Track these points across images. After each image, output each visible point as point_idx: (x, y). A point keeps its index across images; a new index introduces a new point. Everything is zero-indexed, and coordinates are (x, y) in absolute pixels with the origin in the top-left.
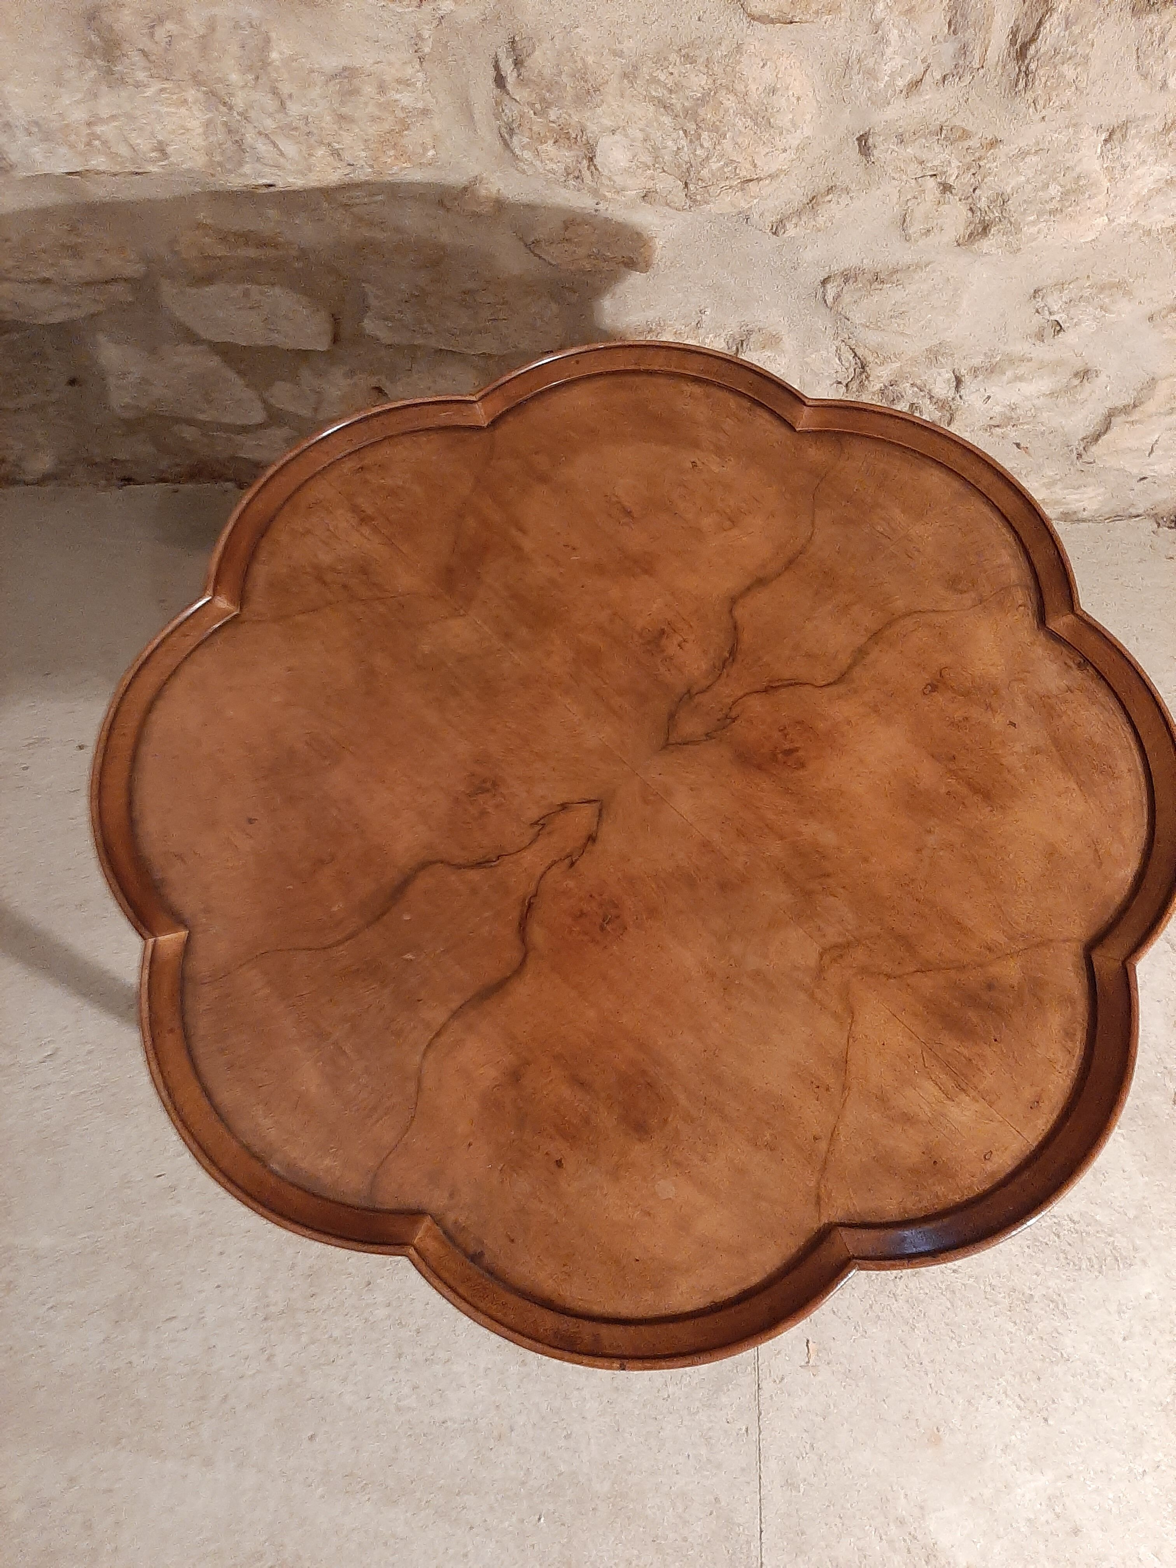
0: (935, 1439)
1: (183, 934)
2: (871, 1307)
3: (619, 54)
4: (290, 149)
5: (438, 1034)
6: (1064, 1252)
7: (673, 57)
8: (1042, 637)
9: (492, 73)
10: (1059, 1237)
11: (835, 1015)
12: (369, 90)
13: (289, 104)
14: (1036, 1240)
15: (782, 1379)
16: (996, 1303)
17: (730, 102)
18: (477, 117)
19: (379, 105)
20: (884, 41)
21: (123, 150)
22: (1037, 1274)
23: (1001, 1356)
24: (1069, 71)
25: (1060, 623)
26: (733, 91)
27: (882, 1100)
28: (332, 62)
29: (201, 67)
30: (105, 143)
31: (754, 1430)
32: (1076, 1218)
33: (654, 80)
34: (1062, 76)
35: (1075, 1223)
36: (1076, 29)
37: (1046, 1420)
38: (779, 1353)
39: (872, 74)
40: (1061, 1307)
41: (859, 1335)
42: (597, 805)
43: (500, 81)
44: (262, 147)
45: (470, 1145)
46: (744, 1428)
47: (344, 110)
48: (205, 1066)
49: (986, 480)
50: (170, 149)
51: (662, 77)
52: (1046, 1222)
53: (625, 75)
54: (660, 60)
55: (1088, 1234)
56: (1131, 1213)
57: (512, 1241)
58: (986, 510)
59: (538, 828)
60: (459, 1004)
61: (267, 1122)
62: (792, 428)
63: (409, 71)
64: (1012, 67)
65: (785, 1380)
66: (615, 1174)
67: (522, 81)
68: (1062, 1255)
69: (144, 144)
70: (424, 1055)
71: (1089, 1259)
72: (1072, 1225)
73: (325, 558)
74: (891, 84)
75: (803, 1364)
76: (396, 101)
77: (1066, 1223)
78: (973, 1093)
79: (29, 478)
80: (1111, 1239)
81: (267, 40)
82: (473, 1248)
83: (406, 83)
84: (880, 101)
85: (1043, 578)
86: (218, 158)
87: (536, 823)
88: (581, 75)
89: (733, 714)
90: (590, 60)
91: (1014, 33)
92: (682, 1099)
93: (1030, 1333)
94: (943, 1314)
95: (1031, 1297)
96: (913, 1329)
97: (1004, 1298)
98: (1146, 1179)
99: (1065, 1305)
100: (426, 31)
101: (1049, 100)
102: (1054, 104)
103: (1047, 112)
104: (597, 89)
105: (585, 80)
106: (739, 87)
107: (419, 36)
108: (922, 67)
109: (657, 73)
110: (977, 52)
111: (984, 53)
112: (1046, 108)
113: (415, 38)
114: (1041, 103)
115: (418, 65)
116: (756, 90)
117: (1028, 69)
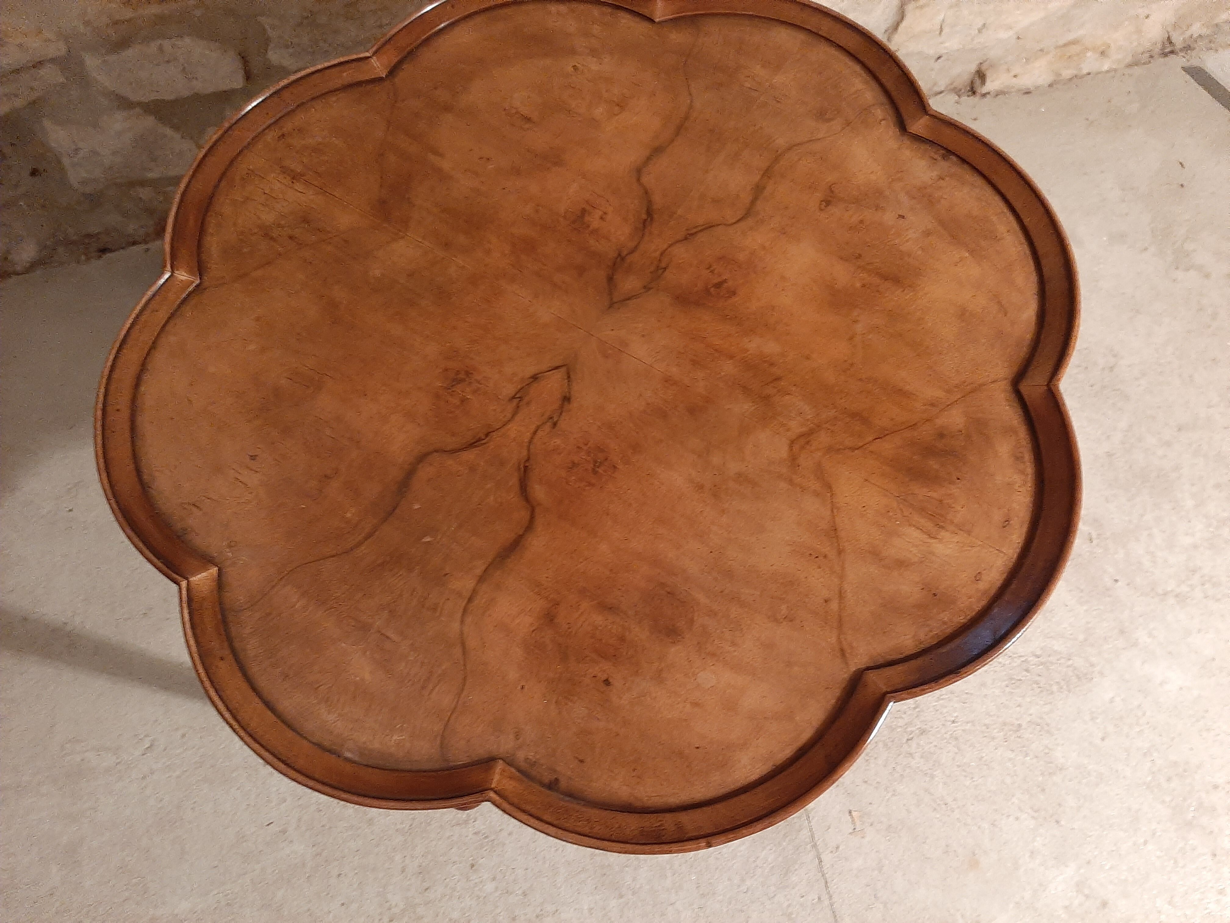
0: (974, 864)
1: (214, 570)
5: (470, 600)
6: (1037, 683)
8: (907, 142)
11: (817, 494)
15: (838, 848)
16: (993, 738)
22: (1020, 706)
23: (1008, 780)
25: (919, 126)
27: (875, 554)
31: (825, 897)
37: (1057, 822)
38: (828, 827)
40: (1046, 728)
41: (890, 794)
42: (563, 370)
45: (523, 688)
46: (816, 897)
48: (262, 682)
49: (826, 27)
57: (582, 761)
58: (833, 51)
59: (516, 401)
60: (483, 568)
61: (331, 717)
62: (651, 21)
65: (840, 849)
66: (659, 678)
68: (1035, 686)
70: (462, 622)
71: (1058, 683)
73: (268, 218)
75: (851, 831)
78: (952, 528)
79: (18, 268)
82: (547, 777)
85: (894, 94)
87: (514, 397)
89: (663, 265)
92: (702, 598)
93: (1027, 755)
94: (953, 759)
95: (1020, 726)
96: (932, 777)
97: (998, 732)
98: (1085, 608)
99: (1048, 725)
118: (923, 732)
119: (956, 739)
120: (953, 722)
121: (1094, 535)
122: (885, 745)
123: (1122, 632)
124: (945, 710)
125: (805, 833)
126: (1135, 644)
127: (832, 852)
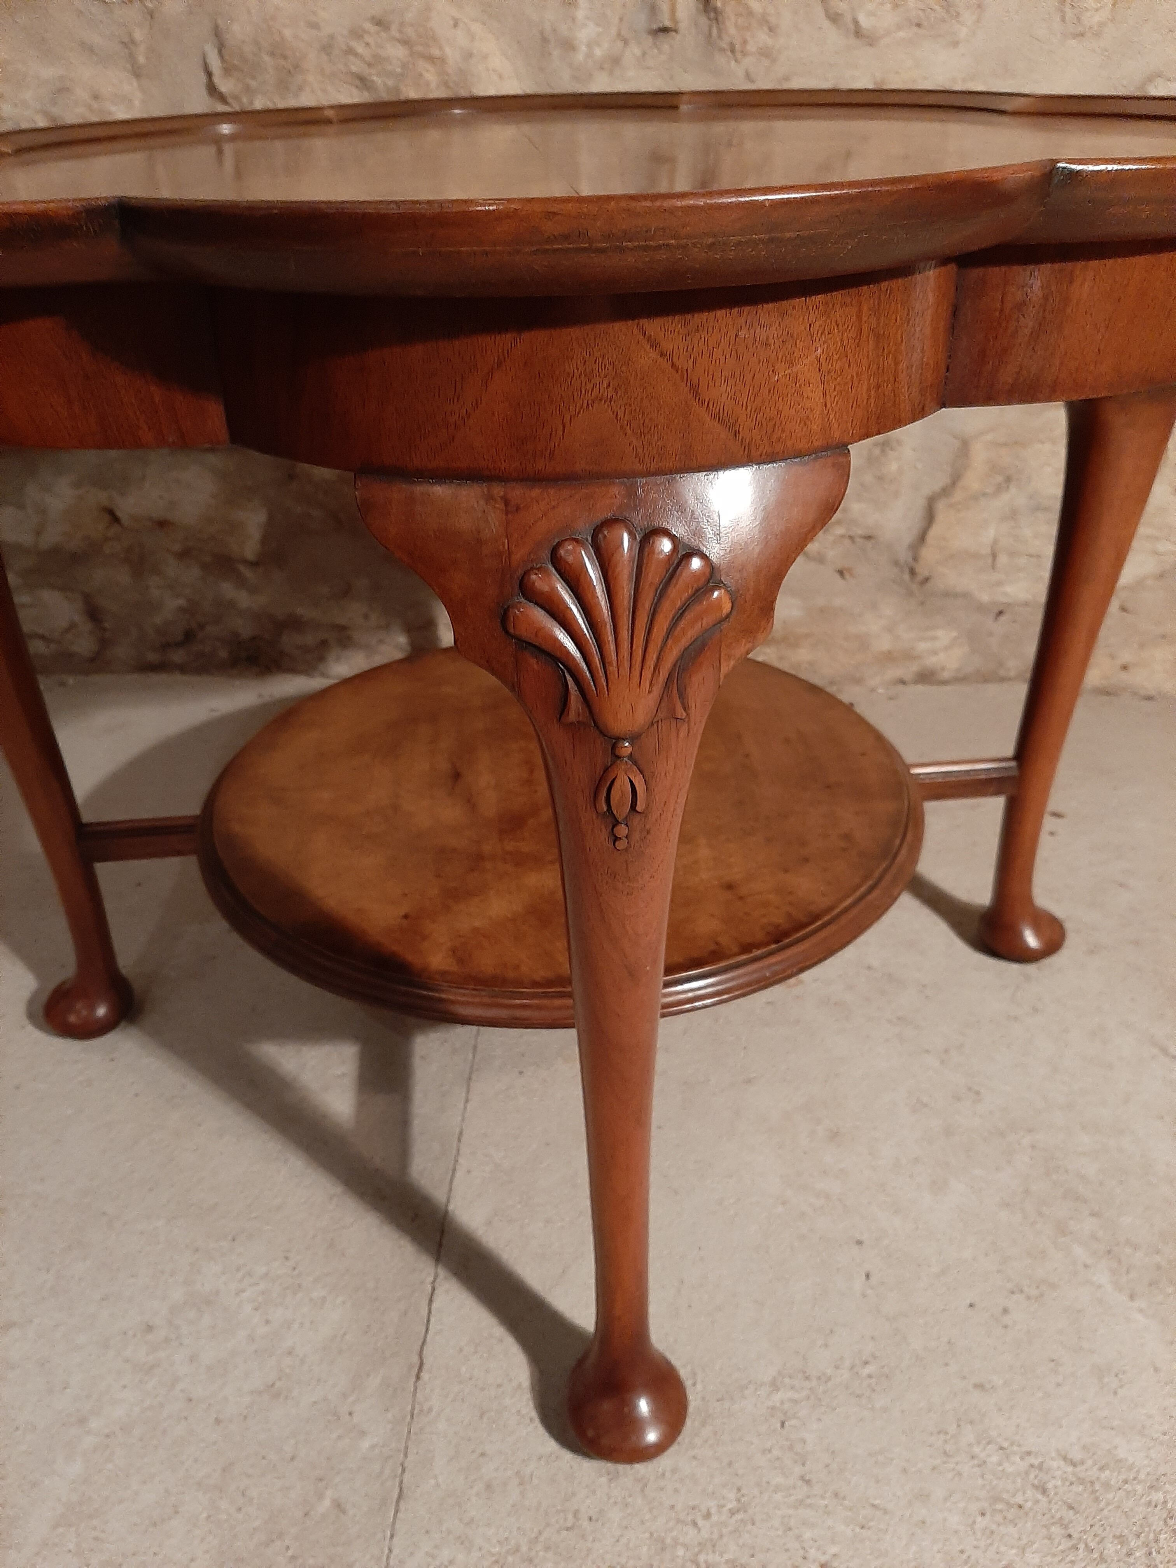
3: (315, 26)
6: (1062, 1523)
7: (368, 26)
9: (203, 78)
10: (1044, 1491)
12: (81, 93)
14: (997, 1499)
19: (92, 111)
26: (431, 59)
32: (1076, 1454)
33: (350, 51)
34: (750, 13)
35: (1074, 1465)
39: (569, 46)
43: (213, 90)
51: (360, 50)
52: (1013, 1463)
53: (324, 48)
54: (357, 33)
55: (1107, 1485)
63: (127, 88)
64: (703, 20)
67: (228, 71)
71: (1121, 1539)
72: (1070, 1469)
74: (589, 55)
77: (1057, 1464)
80: (1158, 1496)
83: (123, 99)
88: (279, 50)
90: (287, 33)
100: (138, 35)
101: (745, 42)
102: (751, 47)
103: (748, 61)
104: (297, 67)
105: (285, 57)
106: (436, 52)
107: (133, 41)
108: (620, 44)
109: (354, 44)
110: (665, 7)
111: (673, 11)
112: (744, 53)
113: (129, 44)
114: (738, 47)
115: (135, 84)
116: (452, 55)
117: (715, 10)
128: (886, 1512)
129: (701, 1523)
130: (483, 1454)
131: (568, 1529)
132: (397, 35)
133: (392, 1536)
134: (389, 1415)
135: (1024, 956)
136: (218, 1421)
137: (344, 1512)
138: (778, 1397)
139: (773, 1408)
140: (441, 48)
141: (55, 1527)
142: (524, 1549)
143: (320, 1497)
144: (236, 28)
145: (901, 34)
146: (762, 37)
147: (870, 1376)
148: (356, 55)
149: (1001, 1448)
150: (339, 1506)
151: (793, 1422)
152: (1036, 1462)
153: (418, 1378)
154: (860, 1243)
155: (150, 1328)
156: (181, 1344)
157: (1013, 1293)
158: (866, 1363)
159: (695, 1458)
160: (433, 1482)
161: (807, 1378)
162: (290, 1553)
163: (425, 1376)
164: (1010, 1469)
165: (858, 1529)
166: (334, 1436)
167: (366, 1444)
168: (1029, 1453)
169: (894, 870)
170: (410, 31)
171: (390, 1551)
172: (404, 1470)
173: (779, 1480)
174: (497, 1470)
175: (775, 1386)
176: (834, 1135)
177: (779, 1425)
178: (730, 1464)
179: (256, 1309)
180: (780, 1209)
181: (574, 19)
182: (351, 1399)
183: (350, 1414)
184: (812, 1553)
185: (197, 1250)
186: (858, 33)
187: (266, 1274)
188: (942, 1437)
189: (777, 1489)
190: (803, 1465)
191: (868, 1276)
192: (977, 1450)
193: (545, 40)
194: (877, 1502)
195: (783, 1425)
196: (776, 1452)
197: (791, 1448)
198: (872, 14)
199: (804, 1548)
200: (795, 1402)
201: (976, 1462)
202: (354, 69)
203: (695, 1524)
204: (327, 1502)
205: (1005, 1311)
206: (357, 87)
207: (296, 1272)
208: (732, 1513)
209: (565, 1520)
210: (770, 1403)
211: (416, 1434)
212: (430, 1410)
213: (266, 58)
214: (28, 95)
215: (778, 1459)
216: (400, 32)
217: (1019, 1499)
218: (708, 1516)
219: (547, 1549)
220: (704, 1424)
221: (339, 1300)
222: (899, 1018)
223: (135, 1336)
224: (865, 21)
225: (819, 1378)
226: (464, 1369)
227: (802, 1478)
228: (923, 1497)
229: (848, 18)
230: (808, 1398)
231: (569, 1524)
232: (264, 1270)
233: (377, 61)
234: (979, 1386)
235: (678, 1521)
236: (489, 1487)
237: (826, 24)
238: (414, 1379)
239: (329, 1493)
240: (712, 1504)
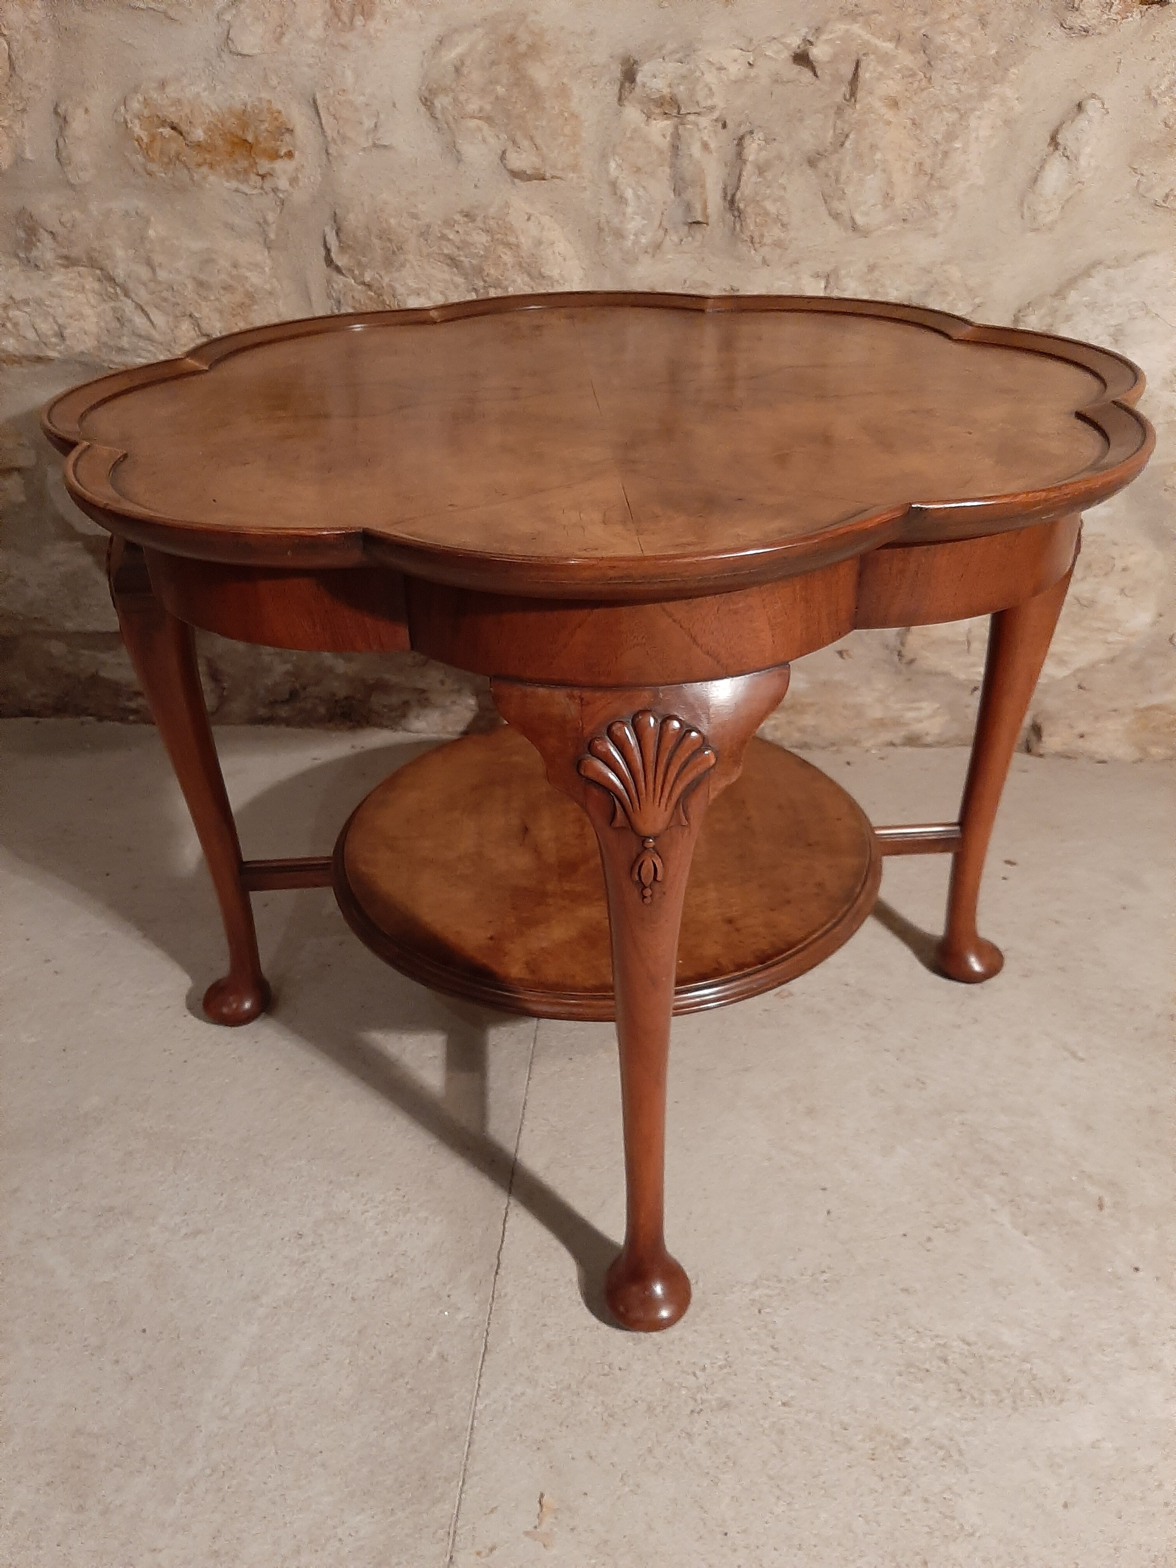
2: (650, 1450)
3: (415, 216)
4: (159, 318)
6: (956, 1382)
7: (457, 217)
9: (323, 252)
10: (945, 1361)
12: (224, 263)
13: (157, 269)
14: (911, 1365)
15: (492, 1549)
17: (508, 257)
18: (313, 298)
19: (232, 277)
20: (622, 200)
21: (31, 335)
22: (915, 1409)
24: (771, 207)
26: (508, 245)
28: (197, 245)
29: (96, 244)
30: (16, 325)
32: (971, 1338)
33: (444, 237)
34: (767, 213)
35: (969, 1344)
36: (769, 175)
38: (492, 1511)
39: (619, 235)
40: (956, 1456)
41: (627, 1489)
43: (329, 261)
44: (139, 320)
47: (202, 277)
50: (67, 332)
51: (451, 237)
52: (925, 1342)
53: (422, 234)
54: (449, 223)
55: (991, 1359)
56: (1055, 1334)
63: (259, 258)
64: (729, 216)
65: (496, 1553)
67: (343, 249)
68: (952, 1386)
69: (46, 327)
71: (996, 1392)
72: (966, 1347)
74: (636, 242)
75: (530, 1528)
76: (247, 278)
77: (957, 1344)
80: (1026, 1366)
81: (148, 221)
83: (257, 266)
84: (630, 259)
86: (105, 339)
88: (385, 235)
90: (393, 221)
91: (725, 190)
93: (907, 1492)
94: (765, 1463)
95: (907, 1441)
96: (715, 1482)
97: (863, 1440)
98: (1072, 1293)
99: (961, 1452)
100: (271, 217)
101: (762, 236)
102: (768, 240)
103: (764, 251)
104: (400, 248)
105: (390, 240)
106: (512, 239)
107: (266, 221)
108: (661, 232)
109: (446, 231)
110: (698, 206)
111: (705, 208)
112: (762, 245)
113: (263, 224)
114: (757, 240)
115: (266, 253)
116: (525, 242)
117: (738, 210)
118: (725, 1405)
119: (782, 1432)
120: (784, 1404)
121: (1107, 1200)
122: (650, 1409)
123: (1134, 1342)
124: (774, 1383)
125: (447, 1508)
126: (1154, 1367)
127: (479, 1554)
128: (831, 1370)
129: (698, 1373)
130: (545, 1325)
131: (604, 1375)
132: (482, 225)
133: (480, 1376)
134: (477, 1298)
135: (971, 978)
136: (353, 1299)
137: (446, 1360)
138: (757, 1293)
139: (753, 1300)
140: (517, 238)
141: (244, 1365)
142: (574, 1386)
143: (429, 1351)
144: (351, 216)
145: (890, 227)
146: (776, 232)
147: (826, 1281)
148: (449, 240)
149: (918, 1332)
150: (442, 1357)
151: (768, 1310)
152: (942, 1342)
153: (497, 1273)
154: (824, 1189)
155: (301, 1236)
156: (324, 1247)
157: (936, 1227)
158: (824, 1272)
159: (696, 1331)
160: (509, 1342)
161: (780, 1281)
162: (409, 1386)
163: (502, 1272)
164: (922, 1346)
165: (810, 1381)
166: (438, 1311)
167: (460, 1316)
168: (937, 1336)
169: (854, 910)
170: (492, 223)
171: (479, 1385)
172: (488, 1334)
173: (755, 1347)
174: (554, 1335)
175: (755, 1285)
176: (811, 1112)
177: (757, 1311)
178: (721, 1336)
179: (377, 1224)
180: (766, 1164)
181: (624, 214)
182: (448, 1287)
183: (449, 1296)
184: (777, 1395)
185: (331, 1182)
186: (854, 227)
187: (383, 1200)
188: (875, 1323)
189: (754, 1353)
190: (774, 1338)
191: (829, 1212)
192: (899, 1332)
193: (601, 230)
194: (824, 1364)
195: (760, 1312)
196: (754, 1330)
197: (765, 1326)
198: (866, 214)
199: (770, 1391)
200: (770, 1296)
201: (897, 1340)
202: (446, 251)
203: (695, 1374)
204: (434, 1354)
205: (929, 1239)
206: (448, 265)
207: (405, 1199)
208: (721, 1368)
209: (603, 1369)
210: (751, 1297)
211: (496, 1310)
212: (506, 1295)
213: (376, 241)
214: (180, 264)
215: (756, 1334)
216: (484, 223)
217: (927, 1366)
218: (704, 1369)
219: (590, 1387)
220: (703, 1309)
221: (437, 1220)
222: (867, 1025)
223: (289, 1241)
224: (860, 220)
225: (788, 1281)
226: (530, 1268)
227: (772, 1347)
228: (859, 1362)
229: (847, 216)
230: (779, 1294)
231: (605, 1372)
232: (382, 1197)
233: (464, 245)
234: (905, 1290)
235: (683, 1372)
236: (548, 1346)
237: (829, 220)
238: (494, 1273)
239: (435, 1349)
240: (707, 1362)
